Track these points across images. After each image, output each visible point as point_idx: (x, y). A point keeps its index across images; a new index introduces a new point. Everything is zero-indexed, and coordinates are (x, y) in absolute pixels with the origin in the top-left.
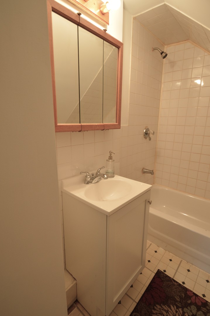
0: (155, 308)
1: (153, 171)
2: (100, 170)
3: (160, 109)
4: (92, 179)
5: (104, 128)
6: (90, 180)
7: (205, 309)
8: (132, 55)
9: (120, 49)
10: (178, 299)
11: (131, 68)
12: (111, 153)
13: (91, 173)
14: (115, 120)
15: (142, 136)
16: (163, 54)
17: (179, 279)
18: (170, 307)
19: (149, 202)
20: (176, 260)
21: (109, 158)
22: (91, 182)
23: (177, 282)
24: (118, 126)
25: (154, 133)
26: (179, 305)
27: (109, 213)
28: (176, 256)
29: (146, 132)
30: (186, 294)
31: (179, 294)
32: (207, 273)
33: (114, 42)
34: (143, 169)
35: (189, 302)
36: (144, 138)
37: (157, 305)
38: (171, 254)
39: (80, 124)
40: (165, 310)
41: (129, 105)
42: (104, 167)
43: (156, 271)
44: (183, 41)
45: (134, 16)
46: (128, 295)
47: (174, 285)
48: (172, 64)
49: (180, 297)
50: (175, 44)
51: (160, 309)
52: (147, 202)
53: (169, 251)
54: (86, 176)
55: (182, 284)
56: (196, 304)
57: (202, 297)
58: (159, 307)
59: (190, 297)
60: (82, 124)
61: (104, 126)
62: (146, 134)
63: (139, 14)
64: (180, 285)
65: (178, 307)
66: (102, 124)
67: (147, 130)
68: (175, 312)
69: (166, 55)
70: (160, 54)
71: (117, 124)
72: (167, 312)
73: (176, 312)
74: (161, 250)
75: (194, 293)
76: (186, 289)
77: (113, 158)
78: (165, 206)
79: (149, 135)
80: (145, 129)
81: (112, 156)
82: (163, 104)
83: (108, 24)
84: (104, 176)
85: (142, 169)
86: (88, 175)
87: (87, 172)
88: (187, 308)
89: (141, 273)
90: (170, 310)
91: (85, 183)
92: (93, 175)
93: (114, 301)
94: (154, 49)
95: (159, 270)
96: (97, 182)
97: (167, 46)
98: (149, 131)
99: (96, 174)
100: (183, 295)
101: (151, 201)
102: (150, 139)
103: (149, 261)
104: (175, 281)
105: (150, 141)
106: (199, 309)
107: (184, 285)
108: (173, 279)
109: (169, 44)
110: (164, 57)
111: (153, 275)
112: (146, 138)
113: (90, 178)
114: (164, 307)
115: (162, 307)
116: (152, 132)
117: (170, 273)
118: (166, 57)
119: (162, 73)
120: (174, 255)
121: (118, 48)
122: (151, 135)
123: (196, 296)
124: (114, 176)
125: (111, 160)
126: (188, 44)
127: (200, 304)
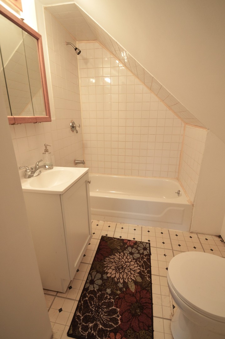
0: (105, 260)
1: (84, 161)
2: (38, 163)
3: (81, 103)
4: (33, 172)
5: (36, 121)
6: (31, 174)
7: (136, 246)
8: (48, 47)
9: (39, 41)
10: (119, 248)
11: (50, 60)
12: (46, 146)
13: (30, 167)
14: (44, 113)
15: (70, 129)
16: (77, 50)
17: (117, 236)
18: (115, 255)
19: (88, 182)
20: (113, 225)
21: (45, 150)
22: (33, 176)
23: (116, 238)
24: (48, 119)
25: (79, 125)
26: (120, 251)
27: (62, 192)
28: (112, 222)
29: (72, 125)
30: (123, 243)
31: (119, 244)
32: (134, 225)
33: (32, 33)
34: (75, 160)
35: (126, 246)
36: (71, 131)
37: (106, 258)
38: (109, 222)
39: (12, 117)
40: (112, 259)
41: (53, 99)
42: (41, 160)
43: (100, 238)
44: (92, 40)
45: (45, 6)
46: (83, 263)
47: (115, 241)
48: (86, 61)
49: (120, 246)
50: (86, 41)
51: (109, 259)
52: (87, 183)
53: (107, 221)
54: (26, 171)
55: (120, 238)
56: (130, 246)
57: (133, 240)
58: (107, 258)
59: (126, 243)
60: (15, 117)
61: (36, 118)
62: (73, 127)
63: (50, 6)
64: (118, 239)
65: (120, 253)
66: (33, 117)
67: (73, 123)
68: (118, 256)
69: (80, 52)
70: (74, 50)
71: (47, 116)
72: (114, 259)
73: (120, 256)
74: (101, 223)
75: (128, 240)
76: (123, 240)
77: (49, 151)
78: (98, 190)
79: (75, 128)
80: (71, 122)
81: (47, 148)
82: (83, 99)
83: (22, 11)
84: (46, 167)
85: (73, 161)
86: (28, 169)
87: (27, 167)
88: (125, 250)
89: (89, 244)
90: (115, 257)
91: (25, 178)
92: (32, 169)
93: (75, 266)
94: (68, 44)
95: (102, 236)
96: (39, 175)
97: (78, 42)
98: (75, 124)
99: (35, 167)
100: (122, 244)
101: (90, 181)
102: (77, 132)
103: (94, 233)
104: (115, 238)
105: (78, 134)
106: (132, 247)
107: (121, 238)
108: (113, 238)
109: (80, 41)
110: (79, 54)
111: (99, 241)
112: (73, 131)
113: (30, 172)
114: (111, 257)
115: (110, 258)
116: (78, 125)
117: (110, 235)
118: (80, 53)
119: (78, 68)
120: (111, 223)
121: (37, 39)
122: (77, 128)
123: (130, 241)
124: (53, 168)
125: (47, 153)
126: (97, 45)
127: (133, 244)
